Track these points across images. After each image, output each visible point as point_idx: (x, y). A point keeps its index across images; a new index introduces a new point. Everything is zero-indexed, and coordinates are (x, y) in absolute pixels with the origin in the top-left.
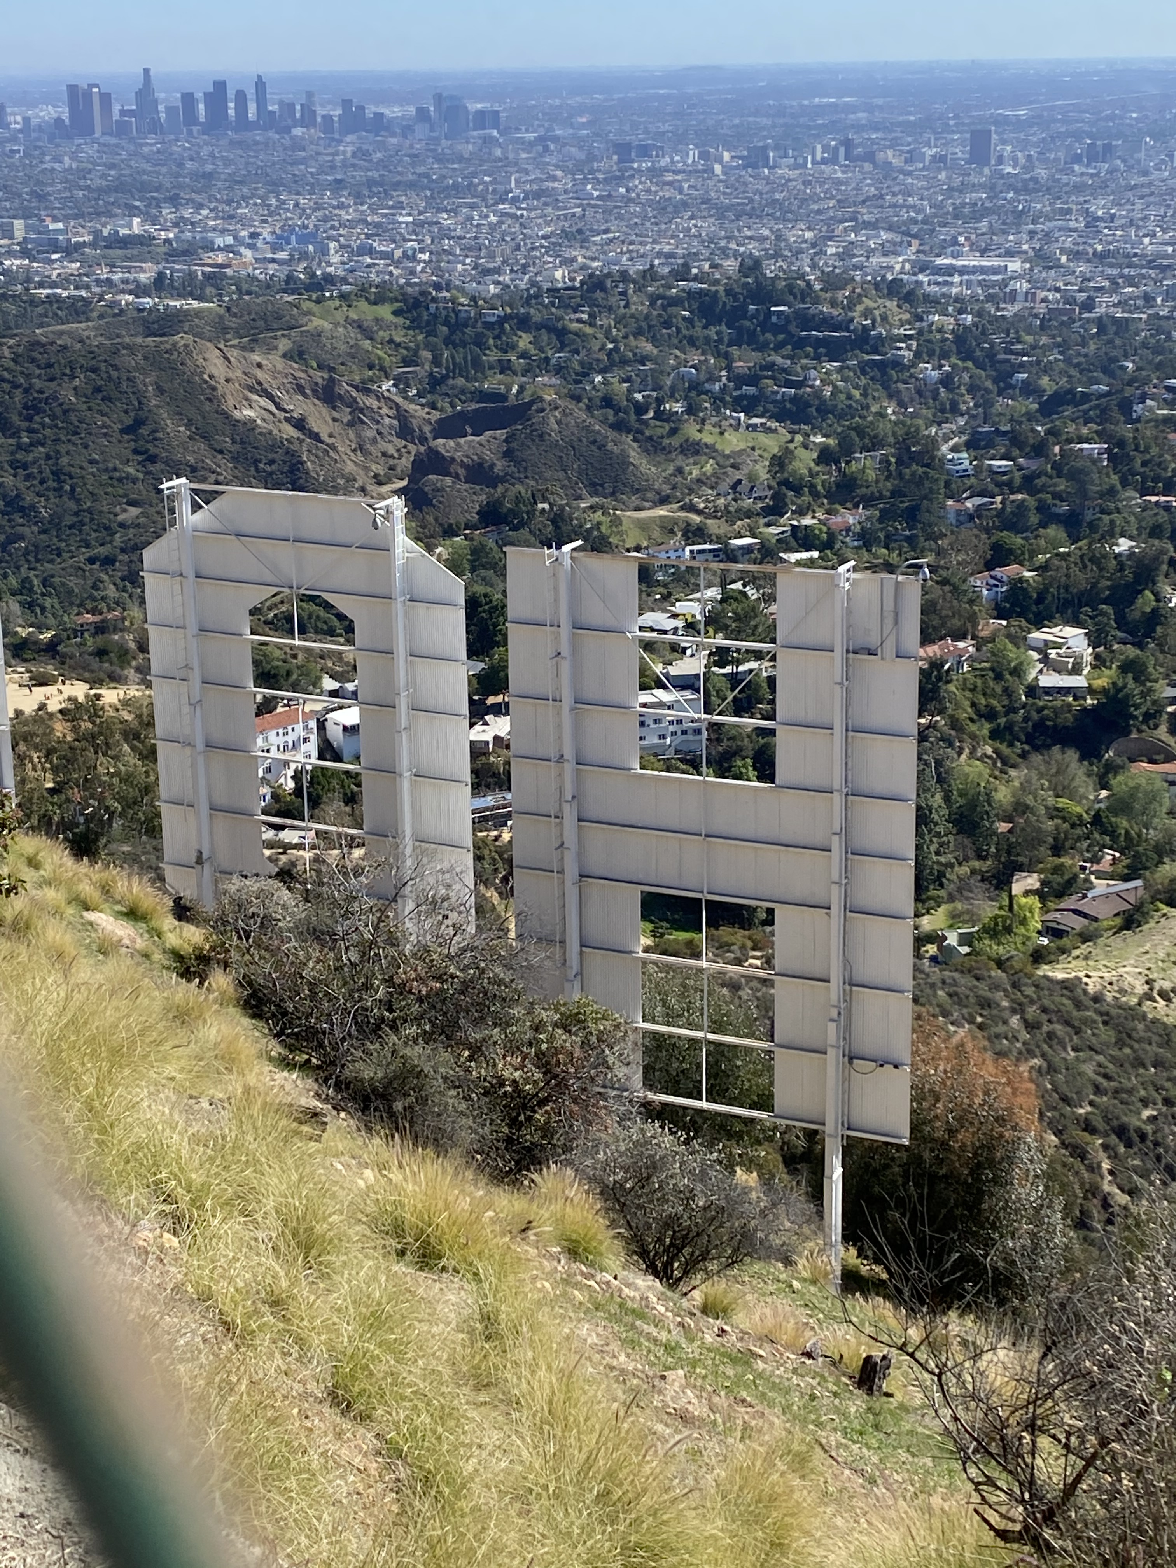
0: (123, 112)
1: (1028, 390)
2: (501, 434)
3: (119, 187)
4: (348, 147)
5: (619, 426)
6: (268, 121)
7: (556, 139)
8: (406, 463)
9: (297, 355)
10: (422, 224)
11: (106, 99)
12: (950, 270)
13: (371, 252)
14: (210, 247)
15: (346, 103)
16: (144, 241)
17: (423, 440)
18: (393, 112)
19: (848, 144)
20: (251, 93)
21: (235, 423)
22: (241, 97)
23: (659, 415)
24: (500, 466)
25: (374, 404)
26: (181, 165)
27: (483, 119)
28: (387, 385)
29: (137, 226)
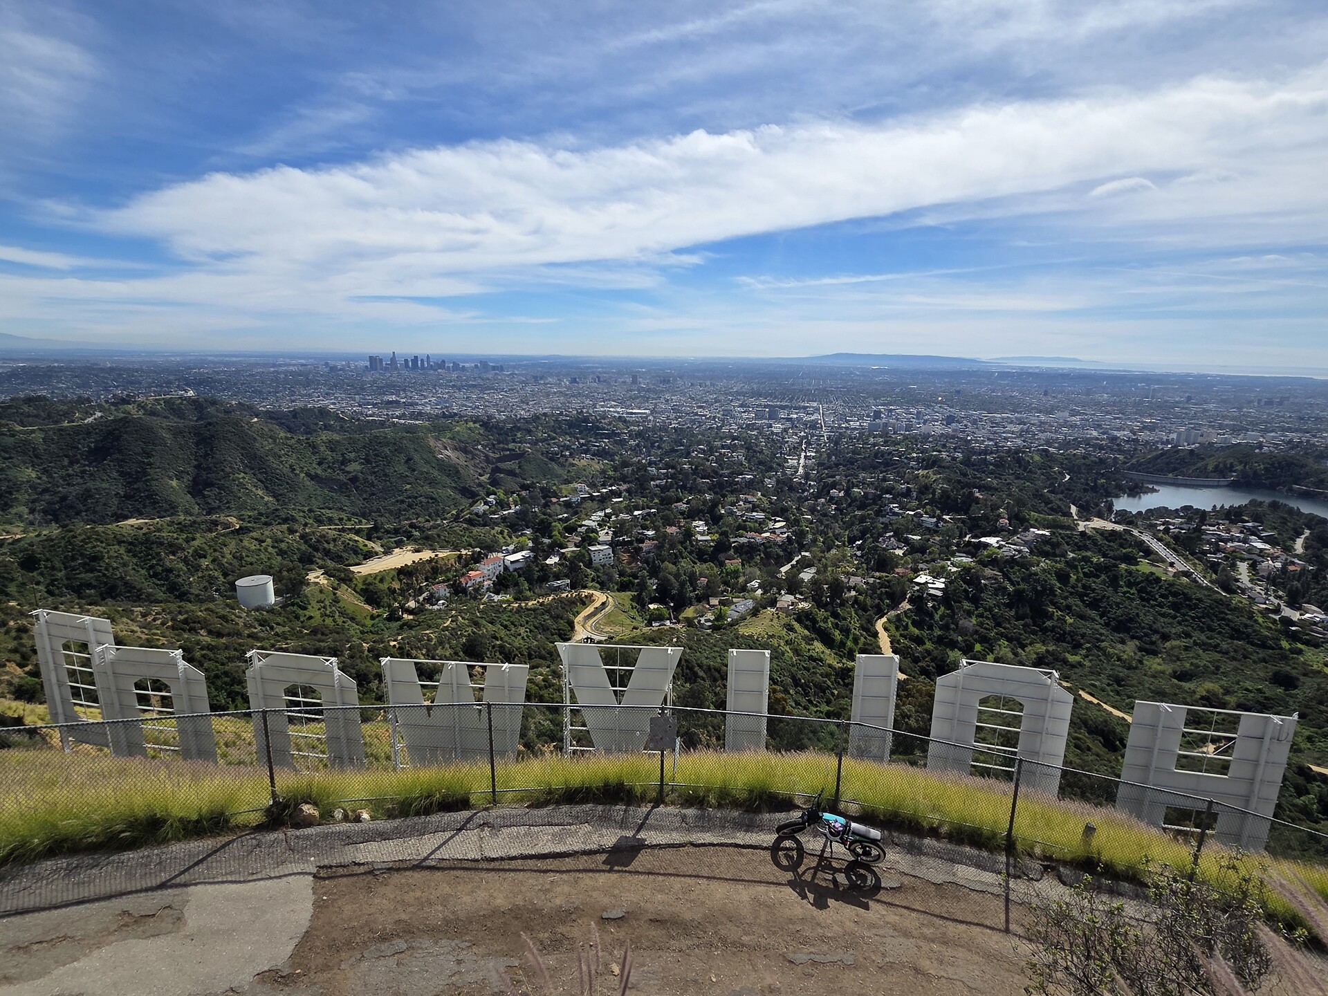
0: (386, 364)
1: (659, 447)
2: (517, 461)
3: (388, 386)
4: (454, 375)
5: (552, 459)
6: (431, 367)
7: (516, 374)
8: (489, 470)
9: (452, 438)
10: (480, 398)
11: (381, 360)
12: (632, 413)
13: (466, 406)
14: (417, 404)
15: (454, 363)
16: (397, 402)
17: (493, 464)
18: (467, 365)
19: (598, 377)
20: (425, 359)
21: (438, 460)
22: (422, 360)
23: (562, 456)
24: (518, 471)
25: (479, 453)
26: (405, 379)
27: (494, 368)
28: (480, 447)
29: (394, 398)
